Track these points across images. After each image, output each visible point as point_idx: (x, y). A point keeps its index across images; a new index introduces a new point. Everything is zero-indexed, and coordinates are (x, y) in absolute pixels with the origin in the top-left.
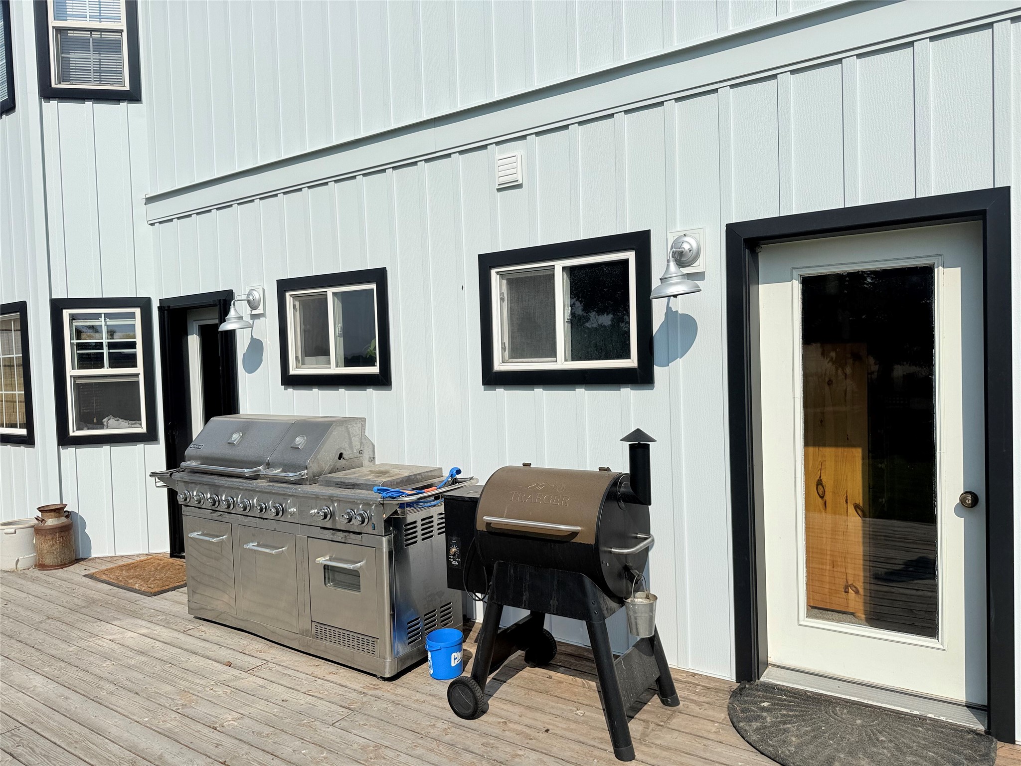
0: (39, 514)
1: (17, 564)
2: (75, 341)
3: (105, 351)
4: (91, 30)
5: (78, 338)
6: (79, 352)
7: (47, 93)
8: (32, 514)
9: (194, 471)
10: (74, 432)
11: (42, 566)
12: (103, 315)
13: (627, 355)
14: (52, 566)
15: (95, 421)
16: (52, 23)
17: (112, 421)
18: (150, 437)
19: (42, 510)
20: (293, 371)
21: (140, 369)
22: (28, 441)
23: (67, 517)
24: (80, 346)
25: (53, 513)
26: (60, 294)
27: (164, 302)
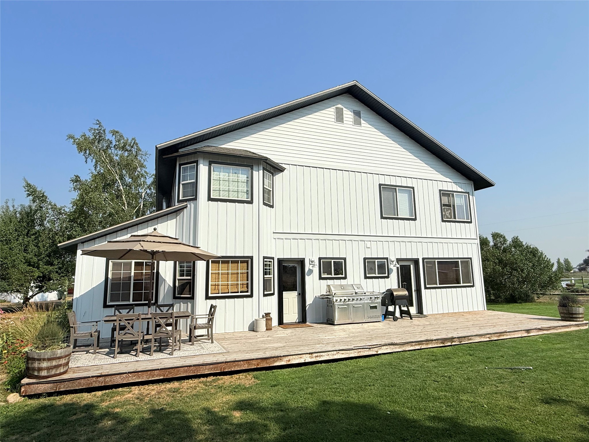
12: (268, 261)
13: (386, 274)
18: (273, 295)
20: (322, 276)
21: (272, 276)
22: (251, 296)
27: (278, 259)
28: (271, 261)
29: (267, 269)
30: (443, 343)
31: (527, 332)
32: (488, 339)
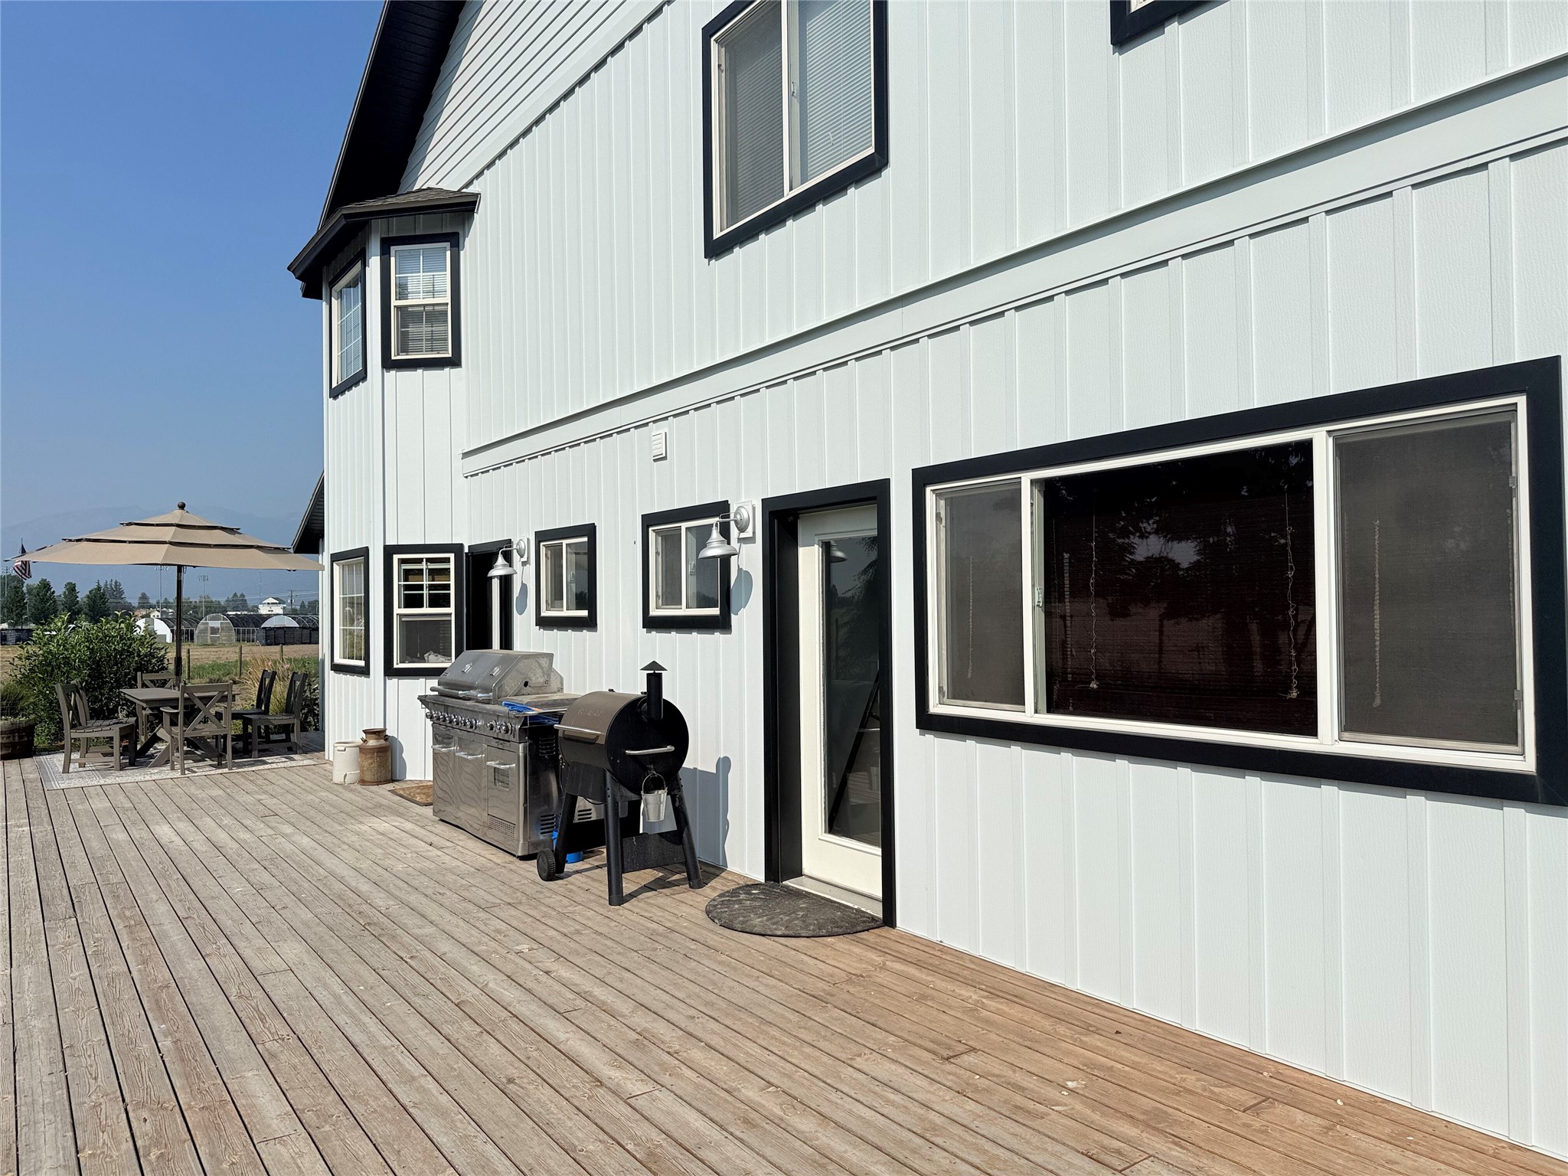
0: (364, 736)
1: (345, 778)
2: (402, 583)
3: (425, 592)
4: (424, 306)
5: (406, 580)
6: (405, 592)
7: (388, 364)
8: (358, 737)
10: (397, 664)
11: (363, 782)
12: (424, 560)
14: (370, 782)
15: (418, 656)
16: (394, 302)
17: (432, 657)
19: (365, 732)
20: (543, 613)
21: (451, 610)
22: (365, 671)
23: (386, 740)
24: (407, 587)
25: (373, 735)
26: (391, 541)
27: (470, 549)
28: (447, 560)
29: (421, 587)
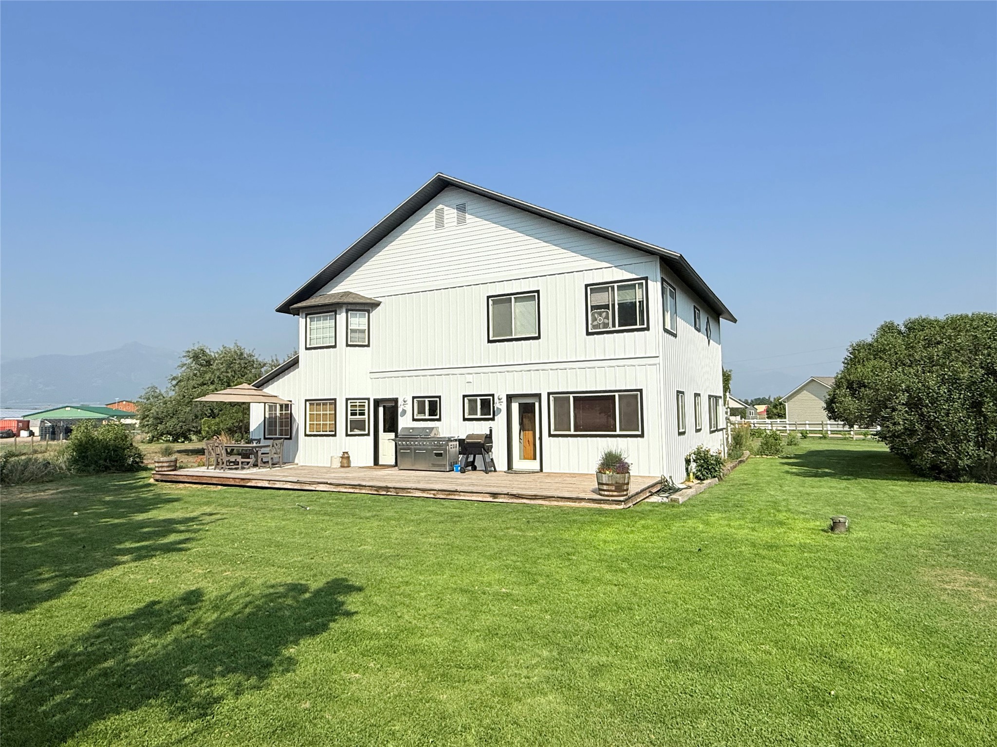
3: (358, 411)
4: (358, 329)
5: (352, 408)
6: (352, 412)
7: (347, 345)
8: (340, 454)
9: (400, 438)
10: (350, 433)
11: (343, 467)
12: (358, 402)
13: (490, 415)
16: (349, 327)
17: (356, 430)
18: (368, 435)
19: (342, 453)
20: (415, 417)
21: (366, 416)
22: (336, 435)
25: (344, 454)
26: (348, 396)
27: (374, 399)
28: (365, 402)
29: (356, 410)
30: (378, 491)
31: (493, 497)
32: (432, 496)
